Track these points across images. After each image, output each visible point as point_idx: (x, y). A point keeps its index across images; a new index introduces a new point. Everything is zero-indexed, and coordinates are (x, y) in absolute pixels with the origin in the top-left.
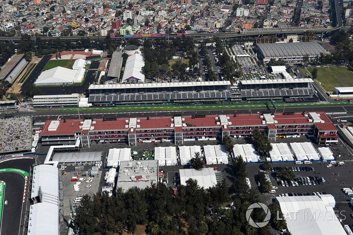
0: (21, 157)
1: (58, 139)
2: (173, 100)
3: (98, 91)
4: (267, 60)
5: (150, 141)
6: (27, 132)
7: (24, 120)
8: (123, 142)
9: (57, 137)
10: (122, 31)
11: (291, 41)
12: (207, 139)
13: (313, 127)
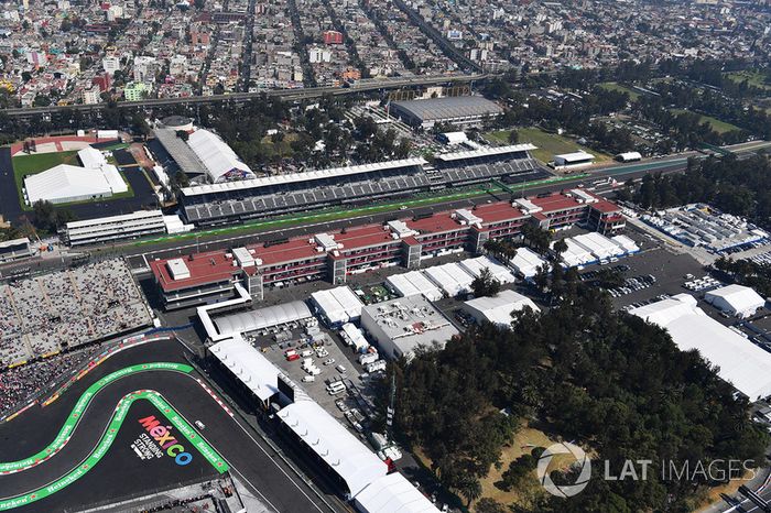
0: (143, 339)
1: (200, 293)
2: (340, 200)
3: (198, 199)
4: (428, 125)
5: (363, 270)
6: (129, 289)
7: (111, 267)
8: (317, 279)
9: (195, 289)
10: (129, 93)
11: (434, 95)
12: (450, 251)
13: (587, 209)
